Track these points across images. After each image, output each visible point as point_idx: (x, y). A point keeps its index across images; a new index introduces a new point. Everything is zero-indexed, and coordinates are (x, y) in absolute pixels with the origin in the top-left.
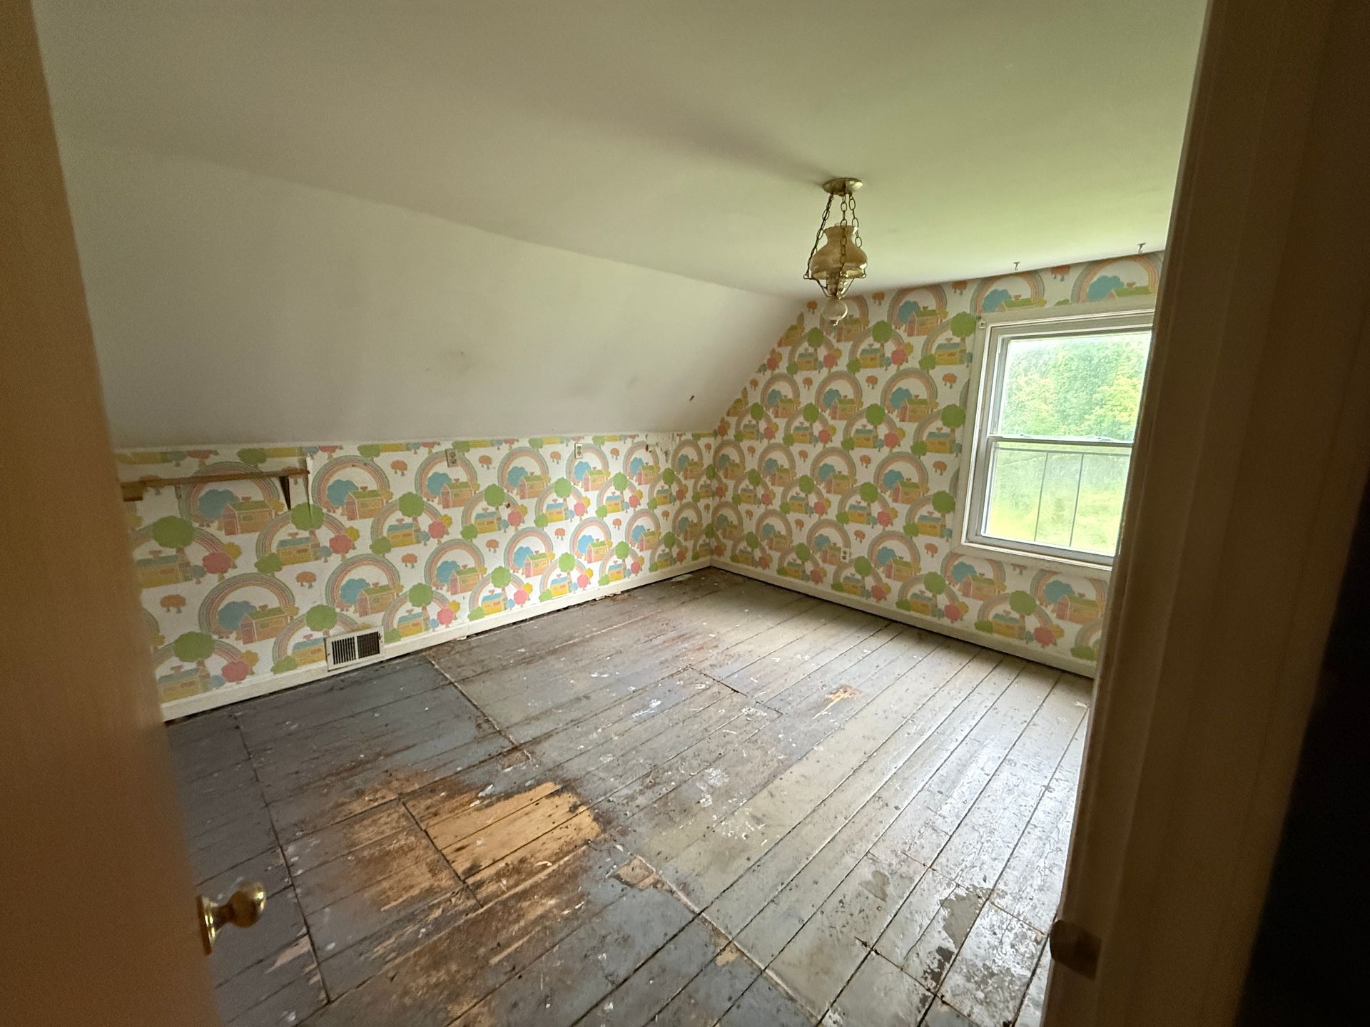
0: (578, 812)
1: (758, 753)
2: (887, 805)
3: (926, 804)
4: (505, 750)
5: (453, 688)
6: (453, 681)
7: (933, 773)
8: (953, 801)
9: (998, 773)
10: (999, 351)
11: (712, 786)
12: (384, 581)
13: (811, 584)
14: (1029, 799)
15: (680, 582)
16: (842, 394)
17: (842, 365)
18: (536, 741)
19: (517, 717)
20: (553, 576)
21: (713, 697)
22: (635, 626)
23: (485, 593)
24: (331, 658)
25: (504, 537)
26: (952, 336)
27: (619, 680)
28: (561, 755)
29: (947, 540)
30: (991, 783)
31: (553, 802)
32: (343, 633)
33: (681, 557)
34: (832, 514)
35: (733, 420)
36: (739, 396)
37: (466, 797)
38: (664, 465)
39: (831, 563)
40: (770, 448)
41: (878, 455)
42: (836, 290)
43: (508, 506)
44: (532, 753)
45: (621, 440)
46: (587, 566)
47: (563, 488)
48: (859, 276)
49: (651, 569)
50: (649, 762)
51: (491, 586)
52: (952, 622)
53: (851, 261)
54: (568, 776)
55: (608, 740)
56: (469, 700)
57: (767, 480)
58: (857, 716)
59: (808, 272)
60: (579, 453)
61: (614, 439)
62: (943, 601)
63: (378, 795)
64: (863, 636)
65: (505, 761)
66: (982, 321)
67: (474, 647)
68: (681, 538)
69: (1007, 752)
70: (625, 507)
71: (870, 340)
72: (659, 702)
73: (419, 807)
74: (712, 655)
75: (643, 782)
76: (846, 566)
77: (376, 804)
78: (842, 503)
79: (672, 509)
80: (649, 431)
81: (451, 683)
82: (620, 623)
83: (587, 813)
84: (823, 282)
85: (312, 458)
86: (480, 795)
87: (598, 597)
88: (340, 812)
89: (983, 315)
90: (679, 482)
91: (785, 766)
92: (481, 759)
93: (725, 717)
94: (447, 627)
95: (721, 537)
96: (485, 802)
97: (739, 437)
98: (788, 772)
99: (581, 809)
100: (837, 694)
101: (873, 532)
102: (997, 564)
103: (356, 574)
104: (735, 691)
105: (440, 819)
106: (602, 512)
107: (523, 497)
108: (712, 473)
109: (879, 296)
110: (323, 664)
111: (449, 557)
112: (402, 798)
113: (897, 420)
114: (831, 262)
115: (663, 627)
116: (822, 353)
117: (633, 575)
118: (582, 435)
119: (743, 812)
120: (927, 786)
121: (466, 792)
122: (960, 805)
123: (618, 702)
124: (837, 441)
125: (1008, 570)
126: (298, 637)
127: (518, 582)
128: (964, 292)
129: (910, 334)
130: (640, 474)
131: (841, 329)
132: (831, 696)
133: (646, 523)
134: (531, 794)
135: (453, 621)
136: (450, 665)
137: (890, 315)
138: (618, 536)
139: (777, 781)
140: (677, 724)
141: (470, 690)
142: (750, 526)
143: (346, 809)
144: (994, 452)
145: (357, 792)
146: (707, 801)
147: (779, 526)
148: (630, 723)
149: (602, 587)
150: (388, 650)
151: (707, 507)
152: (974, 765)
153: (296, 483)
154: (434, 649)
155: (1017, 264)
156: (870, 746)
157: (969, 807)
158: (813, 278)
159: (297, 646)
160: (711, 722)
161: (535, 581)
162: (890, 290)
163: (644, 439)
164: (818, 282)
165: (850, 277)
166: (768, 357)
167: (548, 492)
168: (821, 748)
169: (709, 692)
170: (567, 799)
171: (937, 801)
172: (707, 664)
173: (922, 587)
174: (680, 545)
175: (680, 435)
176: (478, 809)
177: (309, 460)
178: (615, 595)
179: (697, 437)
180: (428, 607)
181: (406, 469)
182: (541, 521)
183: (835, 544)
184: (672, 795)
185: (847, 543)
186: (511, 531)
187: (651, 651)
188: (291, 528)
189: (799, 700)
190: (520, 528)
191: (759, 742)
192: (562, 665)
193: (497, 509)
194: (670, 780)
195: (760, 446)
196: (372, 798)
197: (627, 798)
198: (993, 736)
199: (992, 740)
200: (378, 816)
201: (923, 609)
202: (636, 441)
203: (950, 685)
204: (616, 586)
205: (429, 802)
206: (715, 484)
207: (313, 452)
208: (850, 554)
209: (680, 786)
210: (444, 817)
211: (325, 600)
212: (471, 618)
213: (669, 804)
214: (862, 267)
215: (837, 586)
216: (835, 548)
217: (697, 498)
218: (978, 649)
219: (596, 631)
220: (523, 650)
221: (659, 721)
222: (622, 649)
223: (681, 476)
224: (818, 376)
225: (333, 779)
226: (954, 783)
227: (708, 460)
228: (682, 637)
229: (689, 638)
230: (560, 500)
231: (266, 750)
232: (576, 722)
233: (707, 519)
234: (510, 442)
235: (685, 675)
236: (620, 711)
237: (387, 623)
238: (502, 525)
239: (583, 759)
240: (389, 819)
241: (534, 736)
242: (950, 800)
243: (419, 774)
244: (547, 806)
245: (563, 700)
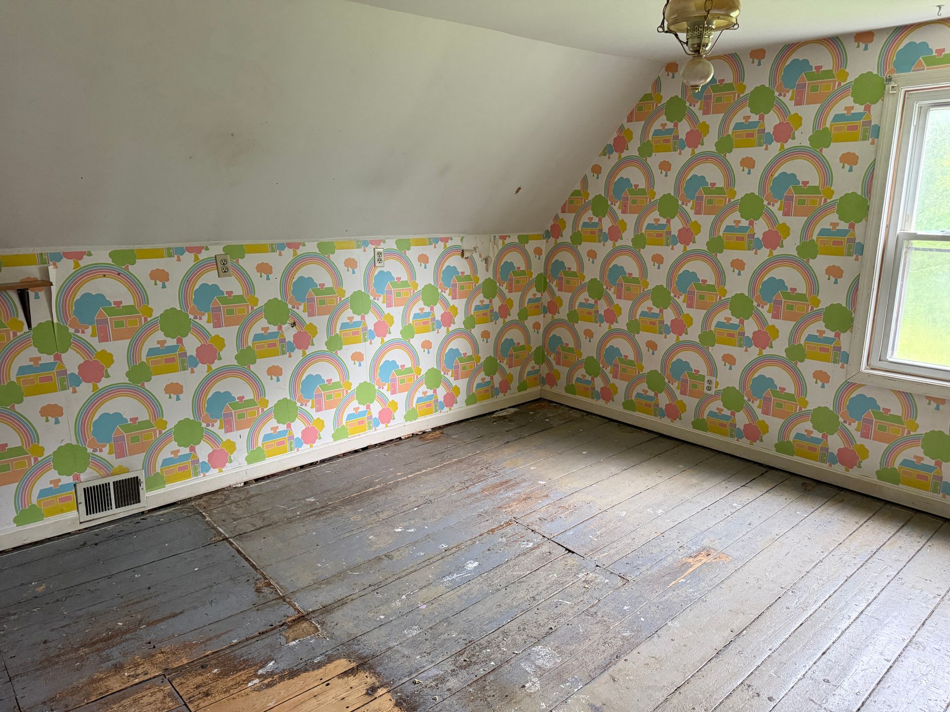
0: (376, 695)
1: (598, 628)
2: (758, 695)
3: (807, 696)
4: (289, 619)
5: (228, 544)
6: (227, 536)
7: (818, 657)
8: (843, 692)
9: (902, 658)
10: (914, 122)
11: (540, 668)
12: (144, 415)
13: (666, 421)
14: (941, 692)
15: (504, 417)
16: (709, 181)
17: (709, 144)
18: (327, 609)
19: (305, 579)
20: (349, 410)
21: (542, 558)
22: (449, 471)
23: (266, 430)
24: (83, 507)
25: (289, 363)
26: (853, 104)
27: (428, 536)
28: (356, 626)
29: (842, 367)
30: (891, 671)
31: (346, 683)
32: (98, 478)
33: (505, 386)
34: (693, 334)
35: (569, 218)
36: (578, 187)
37: (243, 675)
38: (483, 275)
39: (692, 395)
40: (616, 252)
41: (754, 259)
42: (699, 45)
43: (294, 325)
44: (322, 624)
45: (430, 244)
46: (390, 397)
47: (359, 302)
48: (730, 26)
49: (469, 402)
50: (463, 636)
51: (273, 422)
52: (847, 470)
53: (719, 8)
54: (366, 652)
55: (414, 609)
56: (247, 559)
57: (612, 292)
58: (723, 586)
59: (663, 23)
60: (380, 260)
61: (420, 243)
62: (835, 443)
63: (139, 671)
64: (732, 486)
65: (290, 633)
66: (893, 84)
67: (253, 496)
68: (504, 365)
69: (913, 633)
70: (436, 326)
71: (746, 111)
72: (476, 564)
73: (188, 685)
74: (541, 508)
75: (456, 661)
76: (710, 398)
77: (137, 681)
78: (707, 320)
79: (494, 328)
80: (464, 233)
81: (226, 539)
82: (429, 466)
83: (388, 696)
84: (683, 36)
85: (56, 267)
86: (260, 672)
87: (403, 434)
88: (96, 689)
89: (894, 75)
90: (502, 296)
91: (631, 645)
92: (261, 631)
93: (557, 583)
94: (221, 471)
95: (554, 362)
96: (266, 682)
97: (577, 239)
98: (635, 652)
99: (381, 691)
100: (698, 558)
101: (745, 356)
102: (906, 397)
103: (110, 407)
104: (570, 551)
105: (213, 700)
106: (408, 332)
107: (311, 314)
108: (542, 283)
109: (758, 53)
110: (73, 514)
111: (220, 386)
112: (168, 674)
113: (779, 214)
114: (693, 8)
115: (481, 472)
116: (684, 128)
117: (446, 409)
118: (381, 237)
119: (578, 700)
120: (810, 672)
121: (244, 669)
122: (851, 697)
123: (428, 562)
124: (701, 242)
125: (921, 404)
126: (44, 482)
127: (306, 417)
128: (869, 45)
129: (799, 103)
130: (454, 285)
131: (708, 98)
132: (691, 560)
133: (461, 345)
134: (319, 673)
135: (227, 464)
136: (223, 516)
137: (773, 79)
138: (428, 362)
139: (621, 664)
140: (498, 590)
141: (249, 547)
142: (589, 349)
143: (102, 686)
144: (906, 253)
145: (115, 666)
146: (534, 685)
147: (625, 348)
148: (441, 589)
149: (409, 422)
150: (150, 498)
151: (537, 326)
152: (871, 648)
153: (37, 297)
154: (205, 498)
155: (940, 7)
156: (738, 623)
157: (863, 700)
158: (669, 31)
159: (43, 493)
160: (540, 589)
161: (328, 416)
162: (773, 46)
163: (459, 243)
164: (676, 35)
165: (717, 29)
166: (615, 135)
167: (342, 307)
168: (676, 623)
169: (537, 552)
170: (364, 680)
171: (822, 691)
172: (537, 516)
173: (808, 425)
174: (503, 372)
175: (503, 238)
176: (258, 689)
177: (51, 268)
178: (424, 433)
179: (524, 239)
180: (197, 447)
181: (168, 280)
182: (334, 343)
183: (697, 372)
184: (491, 677)
185: (713, 371)
186: (298, 355)
187: (468, 501)
188: (33, 351)
189: (649, 565)
190: (308, 352)
191: (599, 614)
192: (359, 518)
193: (280, 328)
194: (488, 658)
195: (604, 249)
196: (132, 673)
197: (437, 680)
198: (896, 613)
199: (895, 618)
200: (140, 695)
201: (810, 452)
202: (448, 245)
203: (843, 549)
204: (426, 422)
205: (199, 680)
206: (546, 298)
207: (56, 258)
208: (717, 384)
209: (501, 666)
210: (217, 698)
211: (74, 438)
212: (250, 460)
213: (488, 688)
214: (734, 14)
215: (699, 424)
216: (696, 375)
217: (523, 315)
218: (880, 504)
219: (401, 476)
220: (312, 500)
221: (475, 587)
222: (432, 498)
223: (504, 288)
224: (679, 159)
225: (87, 650)
226: (844, 671)
227: (538, 267)
228: (506, 484)
229: (513, 485)
230: (357, 318)
231: (9, 615)
232: (376, 587)
233: (536, 340)
234: (294, 246)
235: (509, 530)
236: (429, 574)
237: (148, 465)
238: (287, 348)
239: (383, 631)
240: (153, 698)
241: (325, 604)
242: (838, 691)
243: (187, 646)
244: (340, 687)
245: (360, 560)
